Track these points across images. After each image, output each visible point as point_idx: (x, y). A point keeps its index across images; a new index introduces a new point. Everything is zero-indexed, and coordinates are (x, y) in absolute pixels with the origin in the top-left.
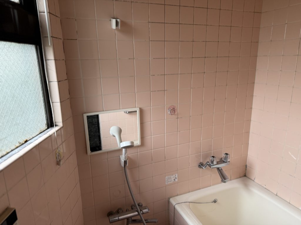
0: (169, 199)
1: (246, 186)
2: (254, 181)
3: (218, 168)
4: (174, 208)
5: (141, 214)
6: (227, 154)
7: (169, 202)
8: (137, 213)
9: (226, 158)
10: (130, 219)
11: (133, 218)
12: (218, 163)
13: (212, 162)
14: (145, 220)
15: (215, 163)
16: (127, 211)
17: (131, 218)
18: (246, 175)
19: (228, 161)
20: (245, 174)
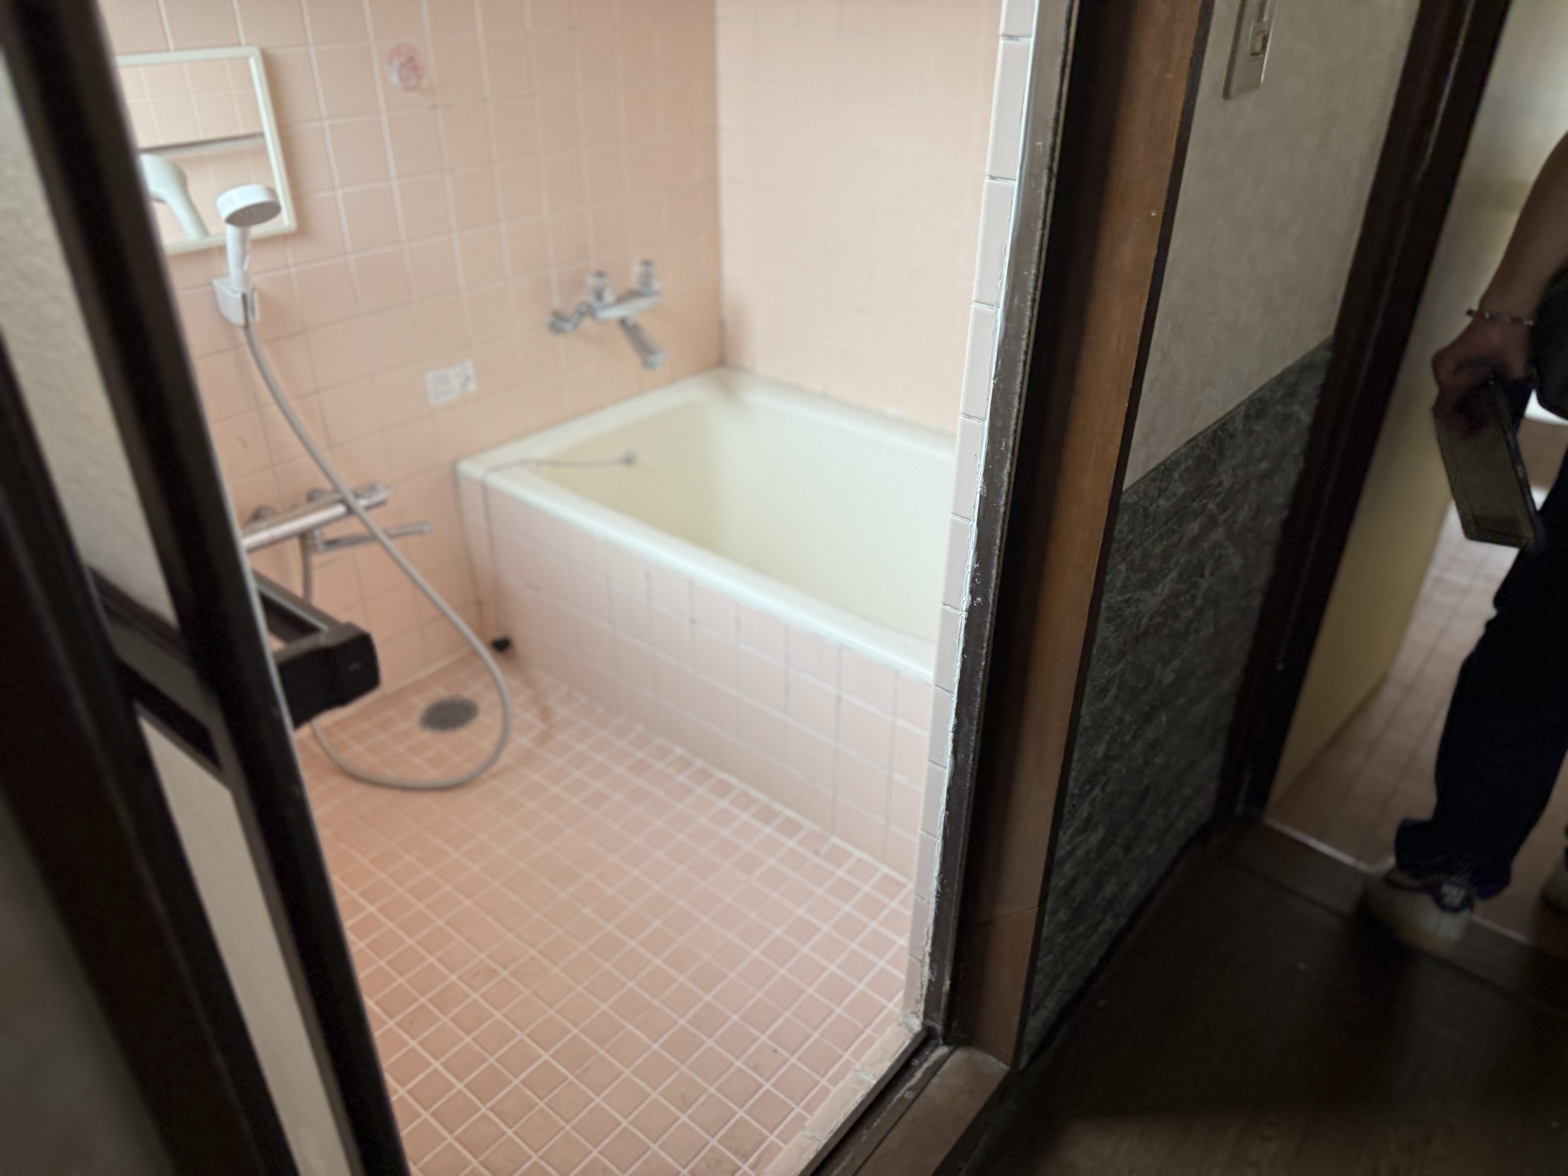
0: (454, 464)
2: (752, 372)
3: (623, 322)
5: (361, 511)
6: (647, 263)
8: (340, 509)
9: (646, 279)
10: (317, 533)
12: (620, 300)
13: (599, 295)
14: (385, 532)
15: (609, 297)
17: (320, 533)
18: (726, 361)
19: (657, 285)
20: (722, 355)
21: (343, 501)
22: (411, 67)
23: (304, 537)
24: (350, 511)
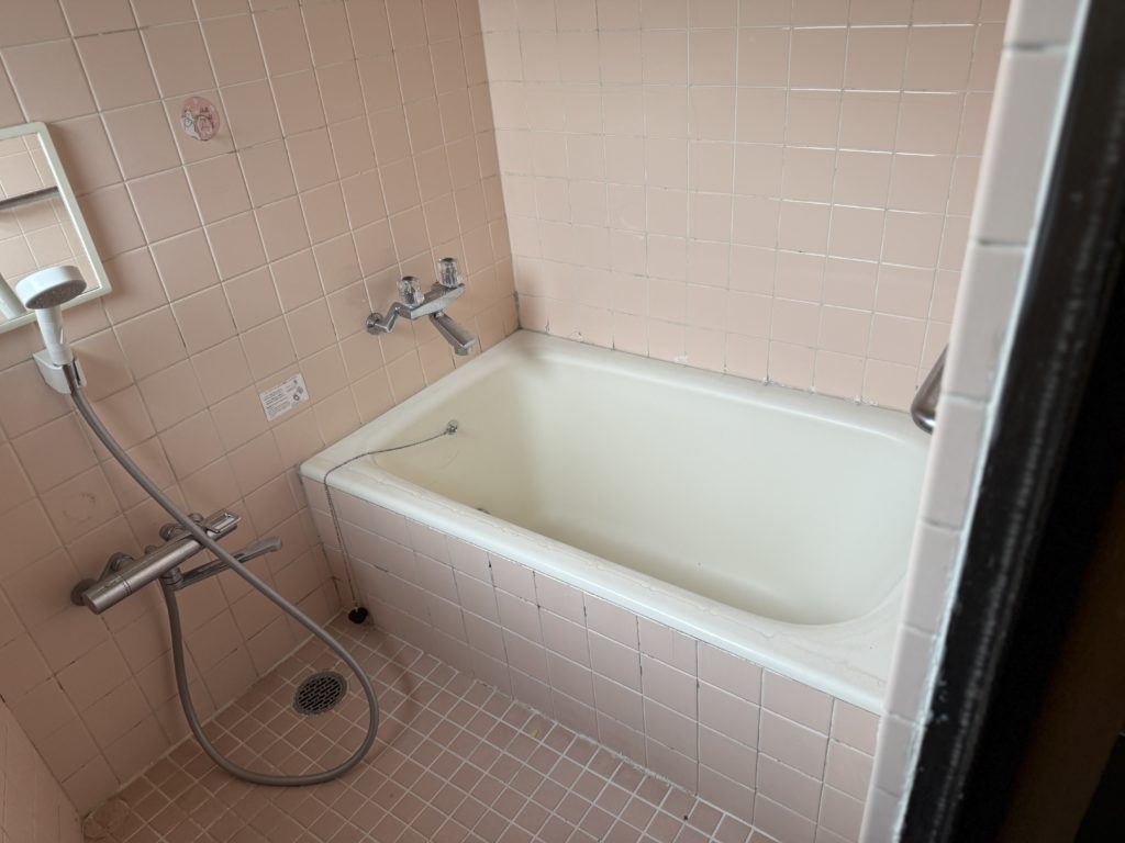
0: (297, 467)
1: (529, 354)
2: (546, 333)
3: (434, 315)
4: (326, 486)
5: (211, 542)
6: (449, 260)
7: (299, 479)
8: (193, 544)
9: (449, 276)
10: (173, 572)
11: (185, 568)
12: (428, 299)
13: (410, 298)
14: (235, 557)
15: (419, 298)
16: (150, 553)
17: (179, 570)
18: (523, 326)
19: (459, 280)
20: (519, 321)
21: (193, 537)
22: (206, 118)
23: (163, 576)
24: (202, 545)
